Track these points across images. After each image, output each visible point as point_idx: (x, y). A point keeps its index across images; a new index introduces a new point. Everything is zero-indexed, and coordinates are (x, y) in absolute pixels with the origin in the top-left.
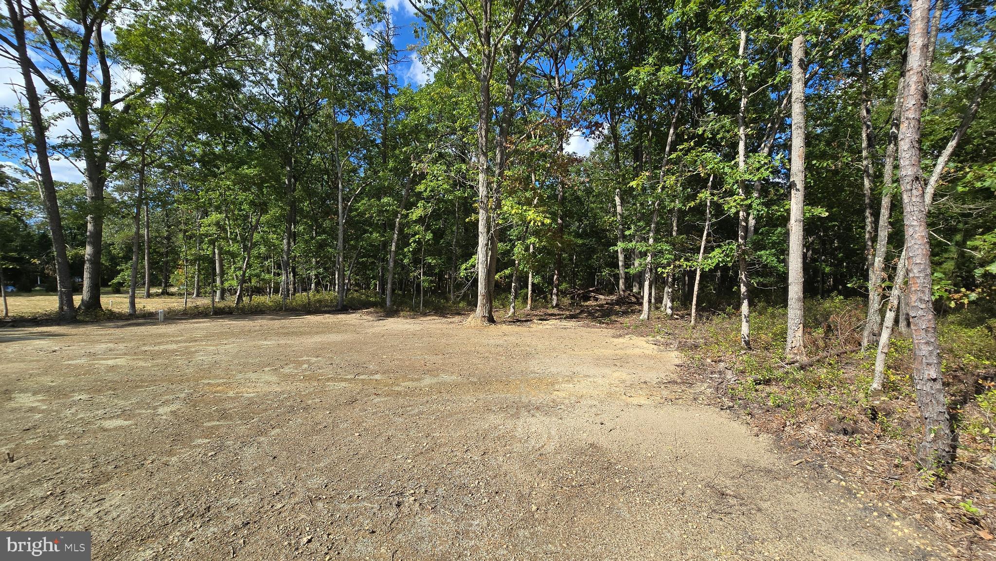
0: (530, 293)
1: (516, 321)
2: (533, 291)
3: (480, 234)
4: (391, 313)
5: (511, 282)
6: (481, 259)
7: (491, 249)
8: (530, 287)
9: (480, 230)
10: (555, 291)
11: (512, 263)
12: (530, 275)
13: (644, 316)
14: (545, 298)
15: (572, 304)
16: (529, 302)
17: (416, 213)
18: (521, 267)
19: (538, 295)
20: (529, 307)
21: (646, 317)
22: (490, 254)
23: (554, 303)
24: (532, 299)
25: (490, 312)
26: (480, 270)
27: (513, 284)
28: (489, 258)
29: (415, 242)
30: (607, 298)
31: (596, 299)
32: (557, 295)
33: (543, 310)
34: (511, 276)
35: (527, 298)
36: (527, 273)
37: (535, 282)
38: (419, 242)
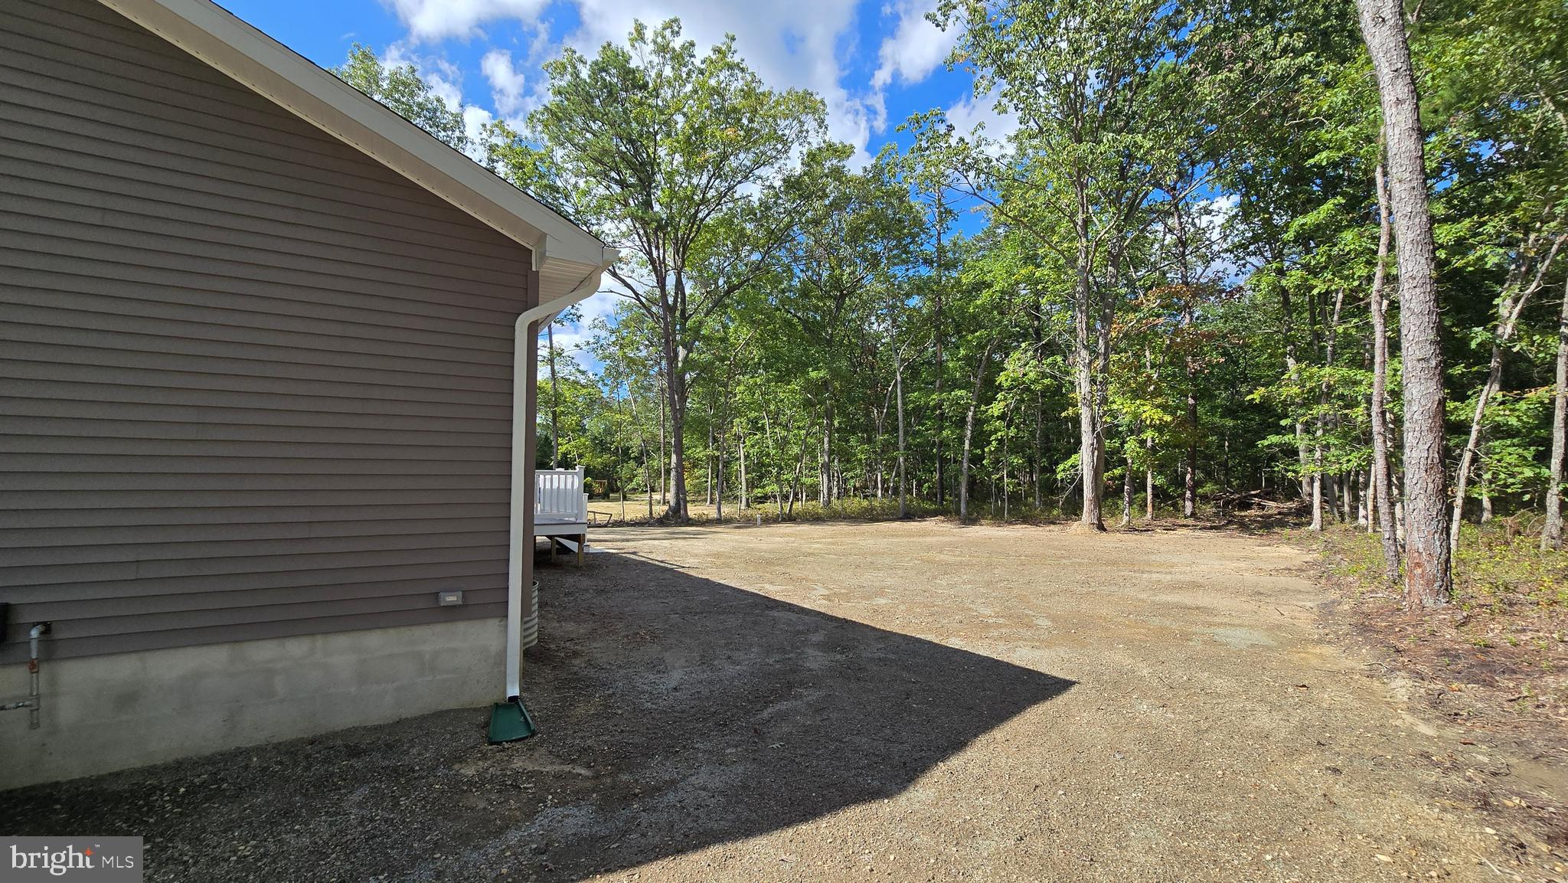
0: (1149, 498)
1: (1131, 529)
2: (1155, 496)
3: (1083, 432)
4: (969, 520)
5: (1124, 484)
6: (1085, 459)
7: (1098, 449)
8: (1149, 490)
9: (1083, 429)
10: (1188, 494)
11: (1123, 462)
12: (1149, 476)
13: (1316, 525)
14: (1175, 505)
15: (1216, 514)
16: (1150, 509)
17: (996, 409)
18: (1135, 467)
19: (1164, 501)
20: (1149, 516)
21: (1318, 527)
22: (1096, 453)
23: (1188, 511)
24: (1153, 506)
25: (1099, 519)
26: (1085, 472)
27: (1126, 487)
28: (1095, 459)
29: (996, 440)
30: (1282, 506)
31: (1263, 508)
32: (1193, 500)
33: (1170, 519)
34: (1122, 477)
35: (1146, 506)
36: (1144, 473)
37: (1157, 483)
38: (1001, 441)
